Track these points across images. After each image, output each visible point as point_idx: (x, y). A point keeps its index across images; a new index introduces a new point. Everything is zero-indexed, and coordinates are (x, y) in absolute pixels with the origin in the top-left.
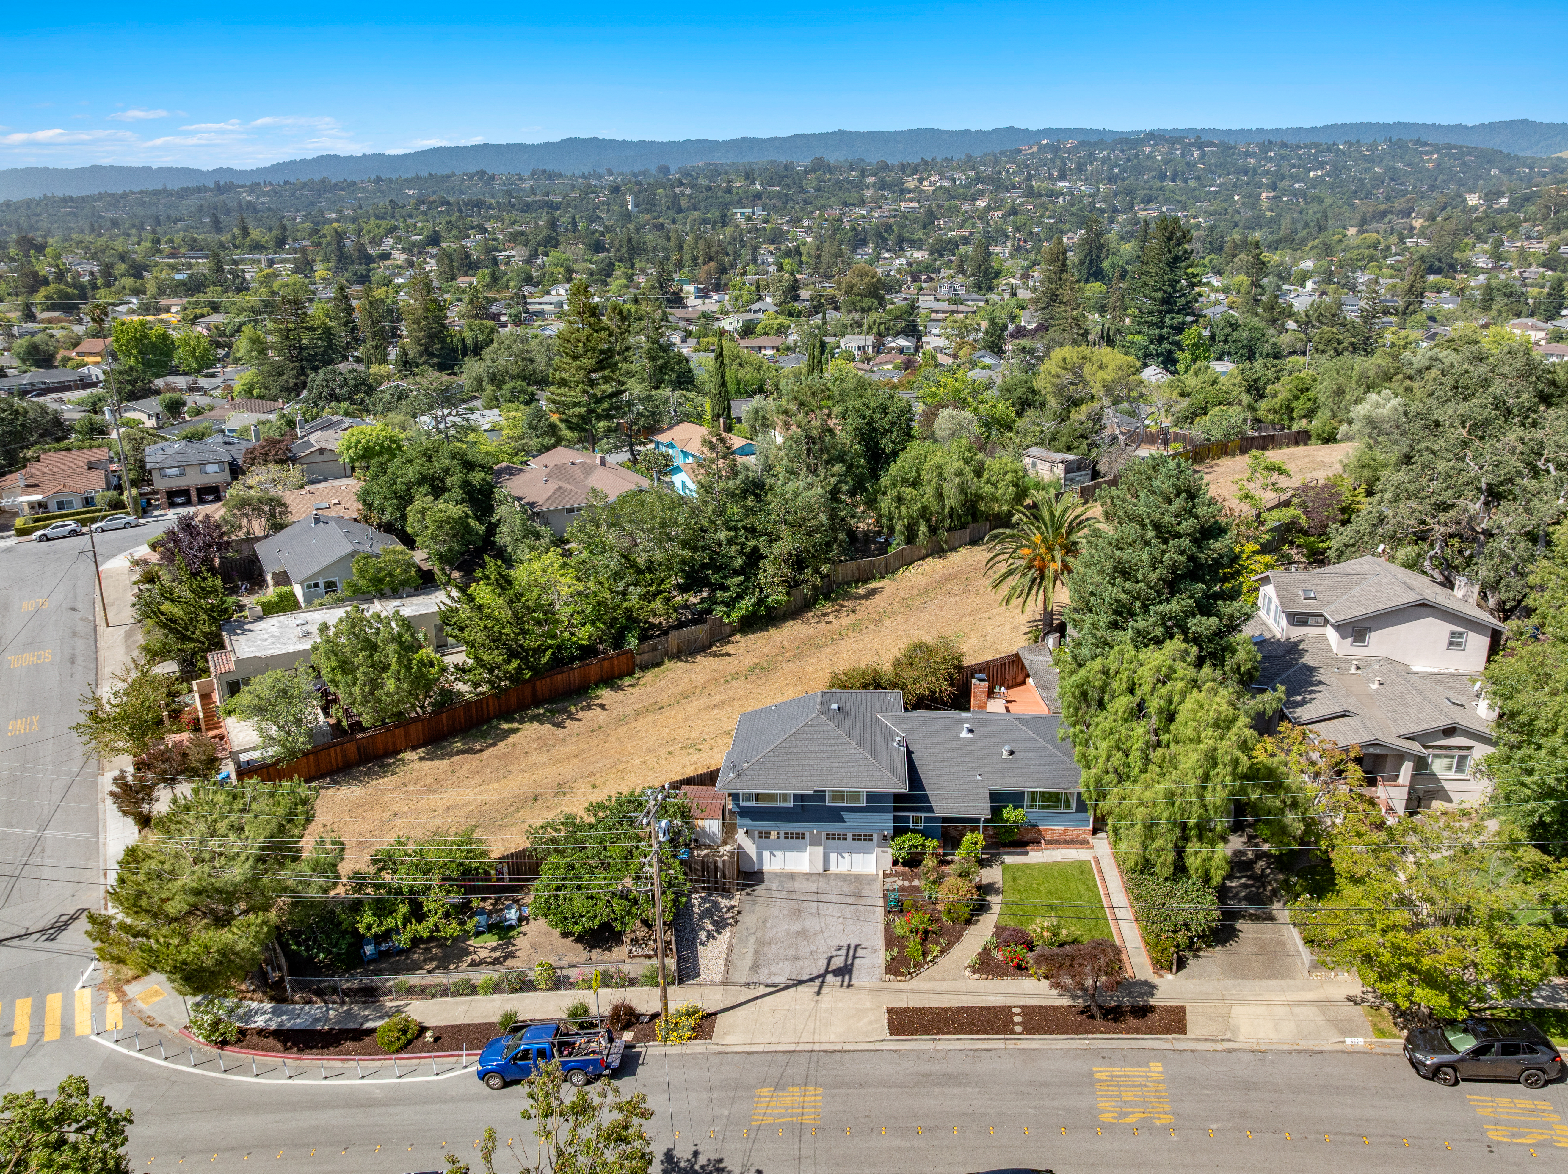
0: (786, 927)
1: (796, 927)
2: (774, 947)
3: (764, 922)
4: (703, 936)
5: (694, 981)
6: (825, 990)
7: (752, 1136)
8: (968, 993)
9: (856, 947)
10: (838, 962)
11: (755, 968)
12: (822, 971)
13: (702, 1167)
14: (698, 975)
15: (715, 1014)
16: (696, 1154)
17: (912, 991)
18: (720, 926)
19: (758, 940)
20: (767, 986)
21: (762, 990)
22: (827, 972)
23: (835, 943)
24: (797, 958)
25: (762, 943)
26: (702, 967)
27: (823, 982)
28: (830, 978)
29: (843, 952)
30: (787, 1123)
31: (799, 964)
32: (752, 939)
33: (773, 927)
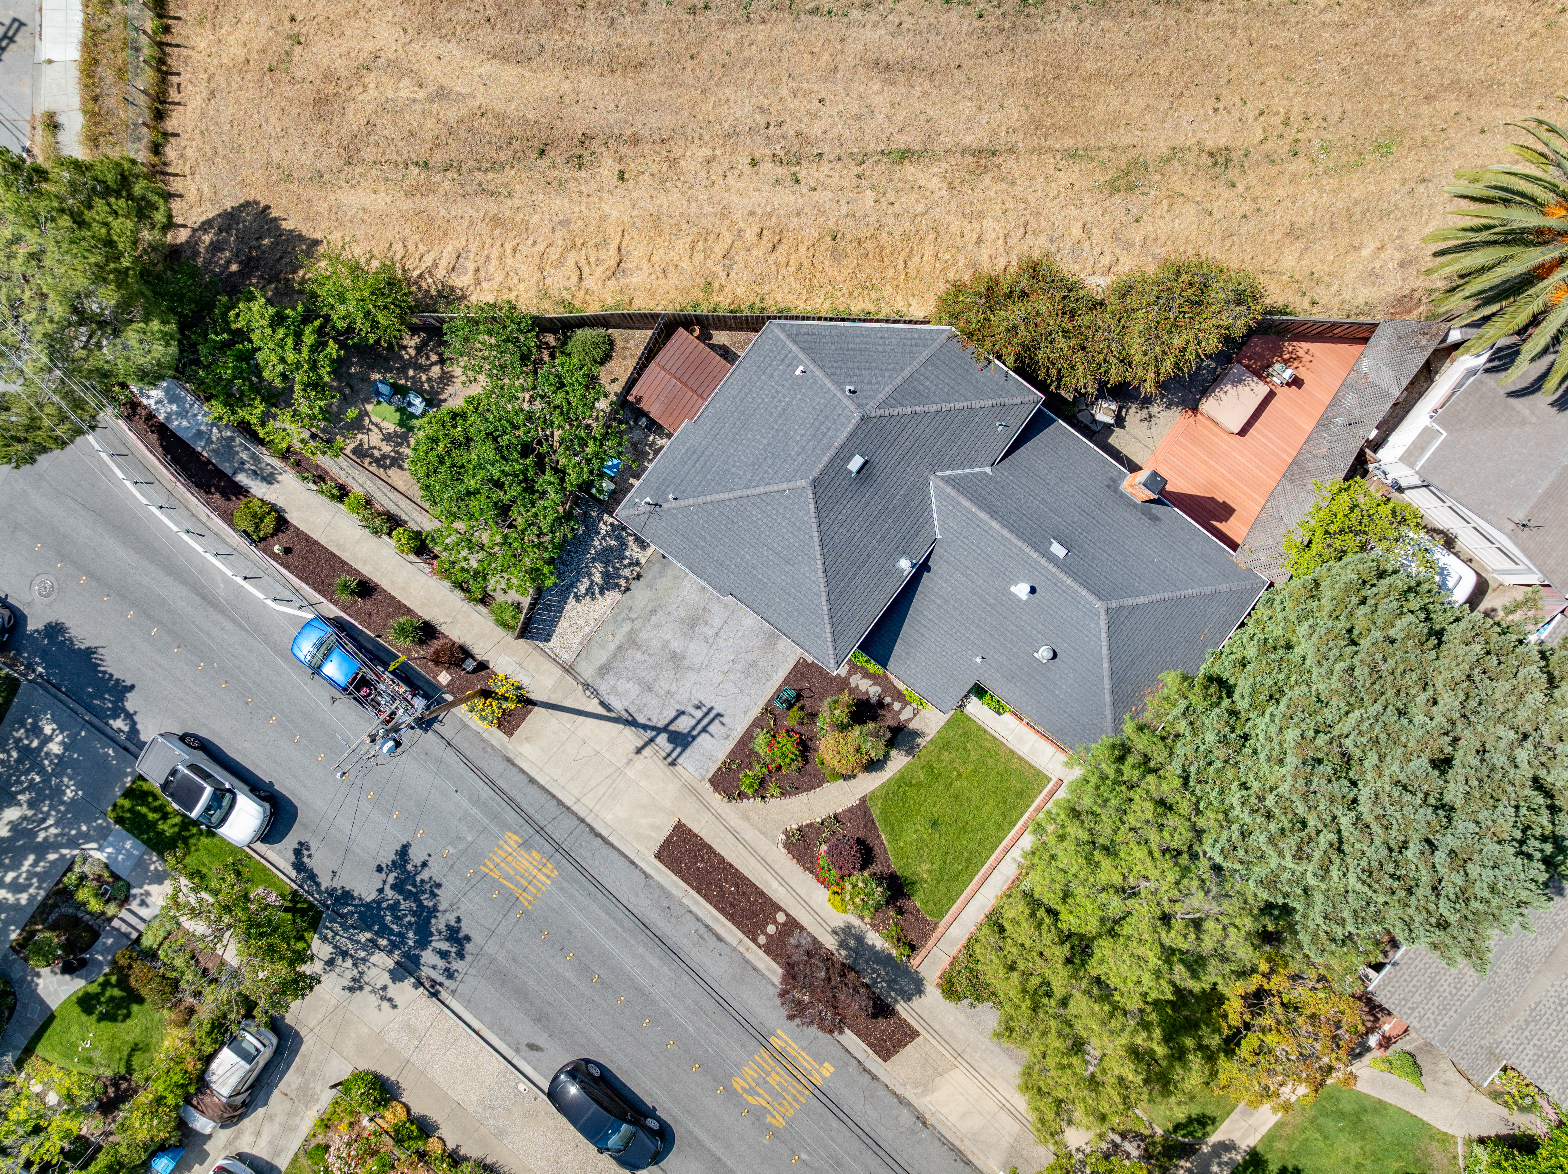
0: (669, 636)
1: (677, 645)
2: (639, 656)
3: (653, 612)
4: (582, 588)
5: (541, 645)
6: (647, 752)
7: (474, 881)
8: (763, 861)
9: (719, 715)
10: (683, 725)
11: (604, 670)
12: (661, 724)
13: (422, 881)
14: (547, 639)
15: (534, 703)
16: (424, 864)
17: (718, 816)
18: (610, 582)
19: (632, 634)
20: (602, 703)
21: (593, 706)
22: (665, 729)
23: (699, 696)
24: (650, 689)
25: (632, 641)
26: (558, 630)
27: (652, 740)
28: (663, 737)
29: (699, 714)
30: (507, 889)
31: (648, 698)
32: (627, 627)
33: (657, 626)
